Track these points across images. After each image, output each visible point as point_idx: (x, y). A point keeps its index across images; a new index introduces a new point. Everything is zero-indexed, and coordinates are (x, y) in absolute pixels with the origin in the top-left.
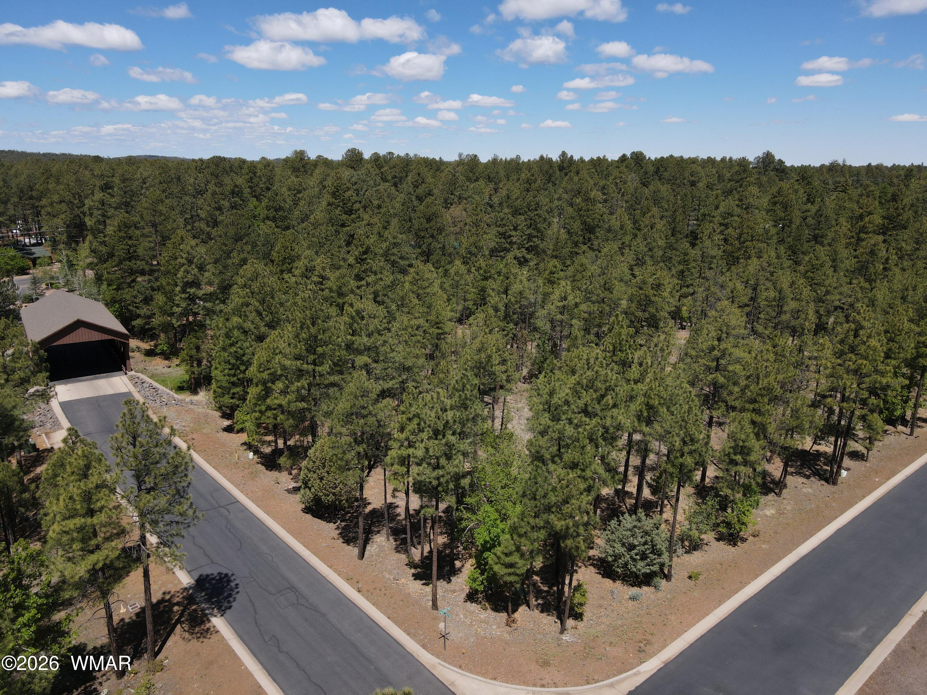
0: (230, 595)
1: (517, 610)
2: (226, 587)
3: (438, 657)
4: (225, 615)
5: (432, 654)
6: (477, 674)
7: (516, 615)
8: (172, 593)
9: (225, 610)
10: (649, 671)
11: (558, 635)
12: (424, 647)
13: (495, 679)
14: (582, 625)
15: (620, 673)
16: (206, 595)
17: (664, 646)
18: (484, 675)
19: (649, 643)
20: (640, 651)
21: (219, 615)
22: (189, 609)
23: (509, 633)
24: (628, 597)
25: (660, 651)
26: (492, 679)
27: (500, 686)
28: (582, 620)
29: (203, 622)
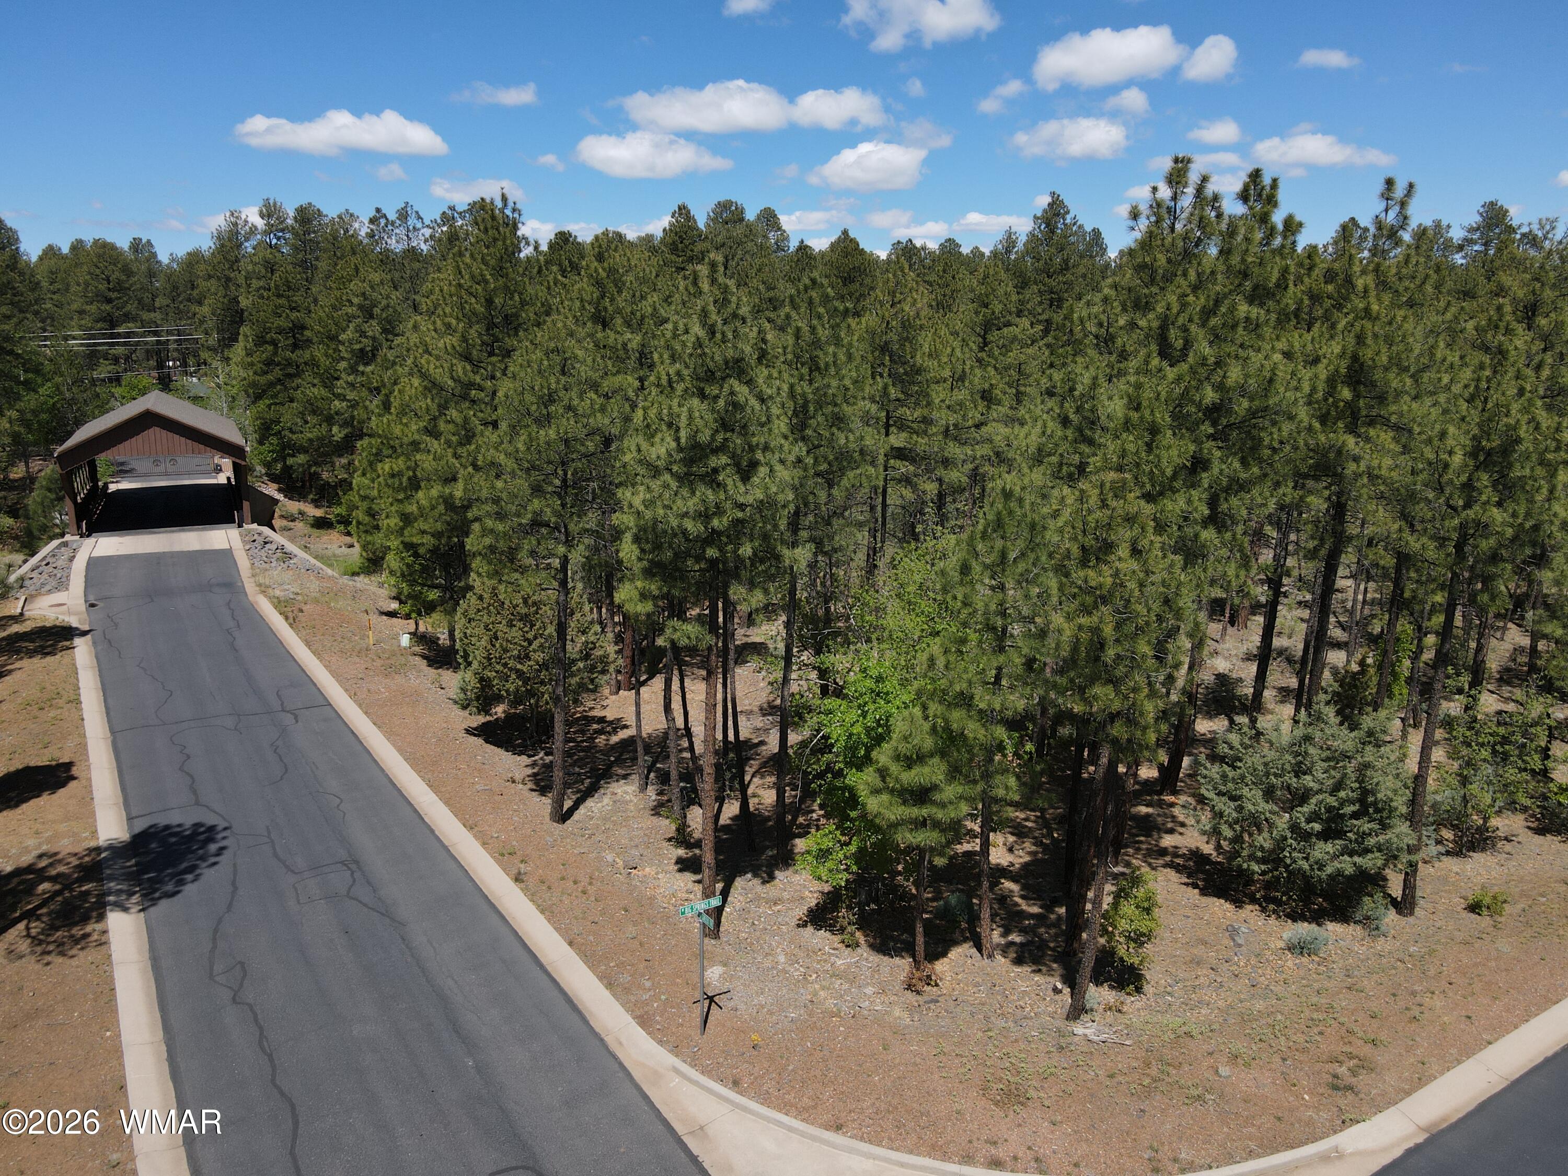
0: (192, 869)
1: (944, 954)
2: (193, 852)
3: (676, 1050)
4: (152, 909)
5: (660, 1042)
6: (785, 1107)
7: (941, 966)
8: (60, 857)
9: (160, 898)
10: (1373, 1153)
11: (1061, 1023)
12: (644, 1021)
13: (838, 1128)
14: (1139, 1005)
15: (1271, 1147)
16: (136, 865)
17: (1421, 1081)
18: (805, 1113)
19: (1363, 1065)
20: (1337, 1086)
21: (136, 909)
22: (72, 890)
23: (910, 1009)
24: (1281, 944)
25: (1408, 1093)
26: (827, 1127)
27: (851, 1151)
28: (1139, 990)
29: (85, 919)
